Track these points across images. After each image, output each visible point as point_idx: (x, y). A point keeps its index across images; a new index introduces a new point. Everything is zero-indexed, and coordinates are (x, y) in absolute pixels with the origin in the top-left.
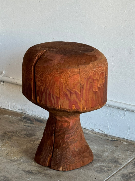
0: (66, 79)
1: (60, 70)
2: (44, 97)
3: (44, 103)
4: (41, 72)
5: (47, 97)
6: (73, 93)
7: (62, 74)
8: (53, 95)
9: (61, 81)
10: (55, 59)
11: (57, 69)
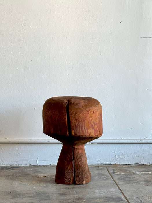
0: (91, 114)
2: (79, 130)
4: (74, 112)
5: (81, 129)
6: (95, 124)
7: (90, 112)
9: (89, 117)
10: (81, 103)
11: (86, 109)
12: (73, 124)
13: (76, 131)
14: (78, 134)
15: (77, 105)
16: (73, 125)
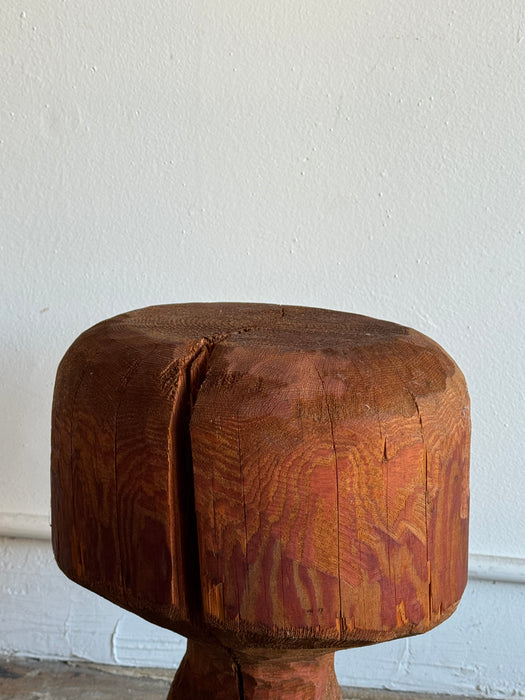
0: (367, 473)
1: (336, 434)
2: (256, 585)
3: (252, 620)
4: (229, 452)
5: (273, 583)
6: (399, 545)
7: (354, 455)
8: (303, 569)
9: (349, 489)
10: (295, 379)
11: (322, 430)
12: (216, 542)
13: (238, 597)
14: (248, 613)
15: (258, 392)
16: (214, 550)
